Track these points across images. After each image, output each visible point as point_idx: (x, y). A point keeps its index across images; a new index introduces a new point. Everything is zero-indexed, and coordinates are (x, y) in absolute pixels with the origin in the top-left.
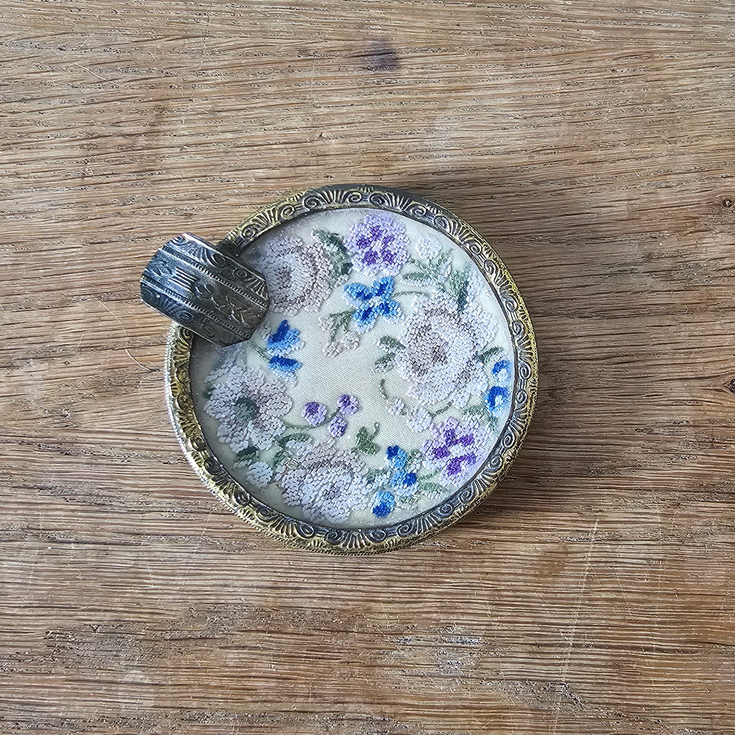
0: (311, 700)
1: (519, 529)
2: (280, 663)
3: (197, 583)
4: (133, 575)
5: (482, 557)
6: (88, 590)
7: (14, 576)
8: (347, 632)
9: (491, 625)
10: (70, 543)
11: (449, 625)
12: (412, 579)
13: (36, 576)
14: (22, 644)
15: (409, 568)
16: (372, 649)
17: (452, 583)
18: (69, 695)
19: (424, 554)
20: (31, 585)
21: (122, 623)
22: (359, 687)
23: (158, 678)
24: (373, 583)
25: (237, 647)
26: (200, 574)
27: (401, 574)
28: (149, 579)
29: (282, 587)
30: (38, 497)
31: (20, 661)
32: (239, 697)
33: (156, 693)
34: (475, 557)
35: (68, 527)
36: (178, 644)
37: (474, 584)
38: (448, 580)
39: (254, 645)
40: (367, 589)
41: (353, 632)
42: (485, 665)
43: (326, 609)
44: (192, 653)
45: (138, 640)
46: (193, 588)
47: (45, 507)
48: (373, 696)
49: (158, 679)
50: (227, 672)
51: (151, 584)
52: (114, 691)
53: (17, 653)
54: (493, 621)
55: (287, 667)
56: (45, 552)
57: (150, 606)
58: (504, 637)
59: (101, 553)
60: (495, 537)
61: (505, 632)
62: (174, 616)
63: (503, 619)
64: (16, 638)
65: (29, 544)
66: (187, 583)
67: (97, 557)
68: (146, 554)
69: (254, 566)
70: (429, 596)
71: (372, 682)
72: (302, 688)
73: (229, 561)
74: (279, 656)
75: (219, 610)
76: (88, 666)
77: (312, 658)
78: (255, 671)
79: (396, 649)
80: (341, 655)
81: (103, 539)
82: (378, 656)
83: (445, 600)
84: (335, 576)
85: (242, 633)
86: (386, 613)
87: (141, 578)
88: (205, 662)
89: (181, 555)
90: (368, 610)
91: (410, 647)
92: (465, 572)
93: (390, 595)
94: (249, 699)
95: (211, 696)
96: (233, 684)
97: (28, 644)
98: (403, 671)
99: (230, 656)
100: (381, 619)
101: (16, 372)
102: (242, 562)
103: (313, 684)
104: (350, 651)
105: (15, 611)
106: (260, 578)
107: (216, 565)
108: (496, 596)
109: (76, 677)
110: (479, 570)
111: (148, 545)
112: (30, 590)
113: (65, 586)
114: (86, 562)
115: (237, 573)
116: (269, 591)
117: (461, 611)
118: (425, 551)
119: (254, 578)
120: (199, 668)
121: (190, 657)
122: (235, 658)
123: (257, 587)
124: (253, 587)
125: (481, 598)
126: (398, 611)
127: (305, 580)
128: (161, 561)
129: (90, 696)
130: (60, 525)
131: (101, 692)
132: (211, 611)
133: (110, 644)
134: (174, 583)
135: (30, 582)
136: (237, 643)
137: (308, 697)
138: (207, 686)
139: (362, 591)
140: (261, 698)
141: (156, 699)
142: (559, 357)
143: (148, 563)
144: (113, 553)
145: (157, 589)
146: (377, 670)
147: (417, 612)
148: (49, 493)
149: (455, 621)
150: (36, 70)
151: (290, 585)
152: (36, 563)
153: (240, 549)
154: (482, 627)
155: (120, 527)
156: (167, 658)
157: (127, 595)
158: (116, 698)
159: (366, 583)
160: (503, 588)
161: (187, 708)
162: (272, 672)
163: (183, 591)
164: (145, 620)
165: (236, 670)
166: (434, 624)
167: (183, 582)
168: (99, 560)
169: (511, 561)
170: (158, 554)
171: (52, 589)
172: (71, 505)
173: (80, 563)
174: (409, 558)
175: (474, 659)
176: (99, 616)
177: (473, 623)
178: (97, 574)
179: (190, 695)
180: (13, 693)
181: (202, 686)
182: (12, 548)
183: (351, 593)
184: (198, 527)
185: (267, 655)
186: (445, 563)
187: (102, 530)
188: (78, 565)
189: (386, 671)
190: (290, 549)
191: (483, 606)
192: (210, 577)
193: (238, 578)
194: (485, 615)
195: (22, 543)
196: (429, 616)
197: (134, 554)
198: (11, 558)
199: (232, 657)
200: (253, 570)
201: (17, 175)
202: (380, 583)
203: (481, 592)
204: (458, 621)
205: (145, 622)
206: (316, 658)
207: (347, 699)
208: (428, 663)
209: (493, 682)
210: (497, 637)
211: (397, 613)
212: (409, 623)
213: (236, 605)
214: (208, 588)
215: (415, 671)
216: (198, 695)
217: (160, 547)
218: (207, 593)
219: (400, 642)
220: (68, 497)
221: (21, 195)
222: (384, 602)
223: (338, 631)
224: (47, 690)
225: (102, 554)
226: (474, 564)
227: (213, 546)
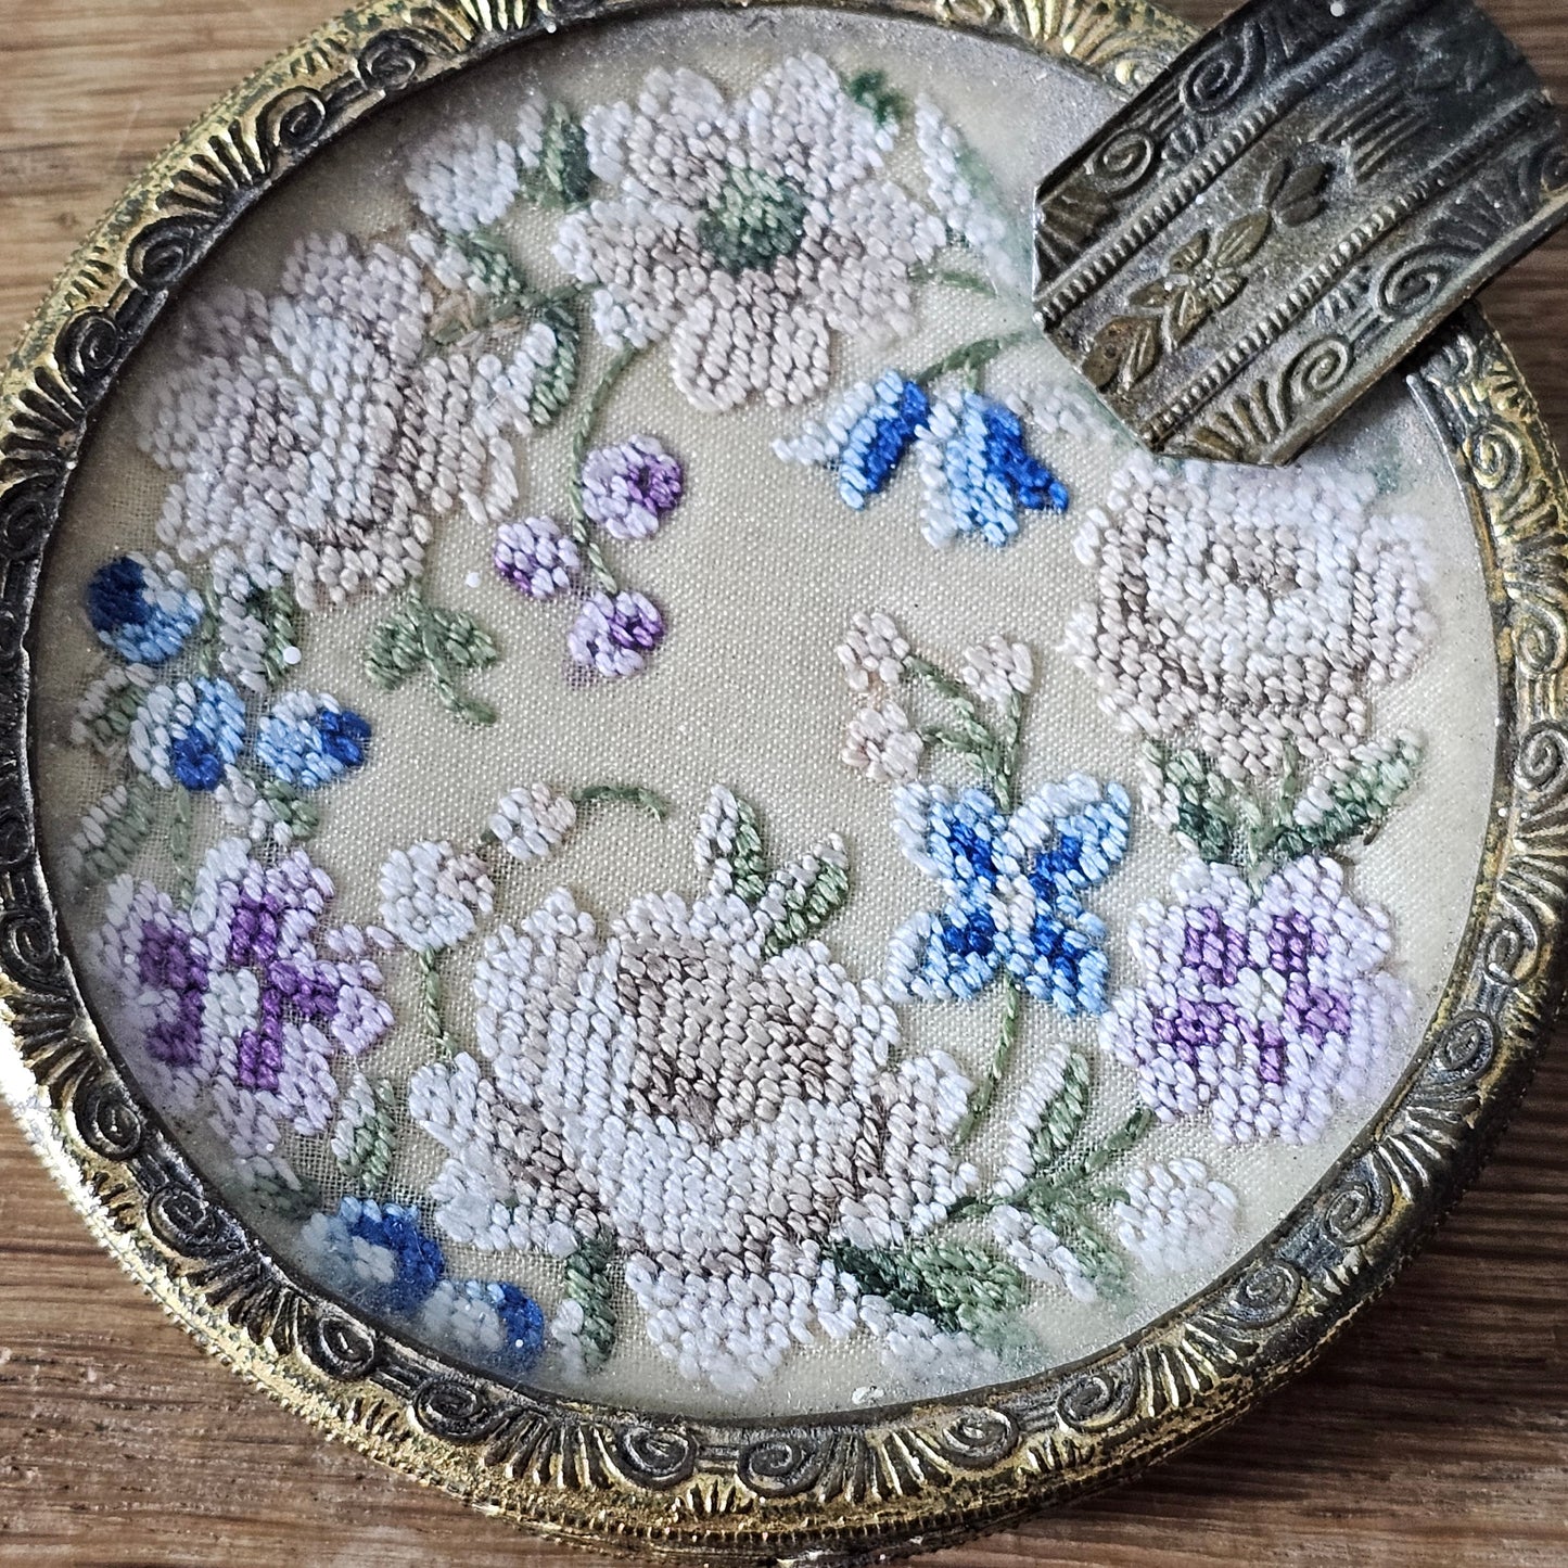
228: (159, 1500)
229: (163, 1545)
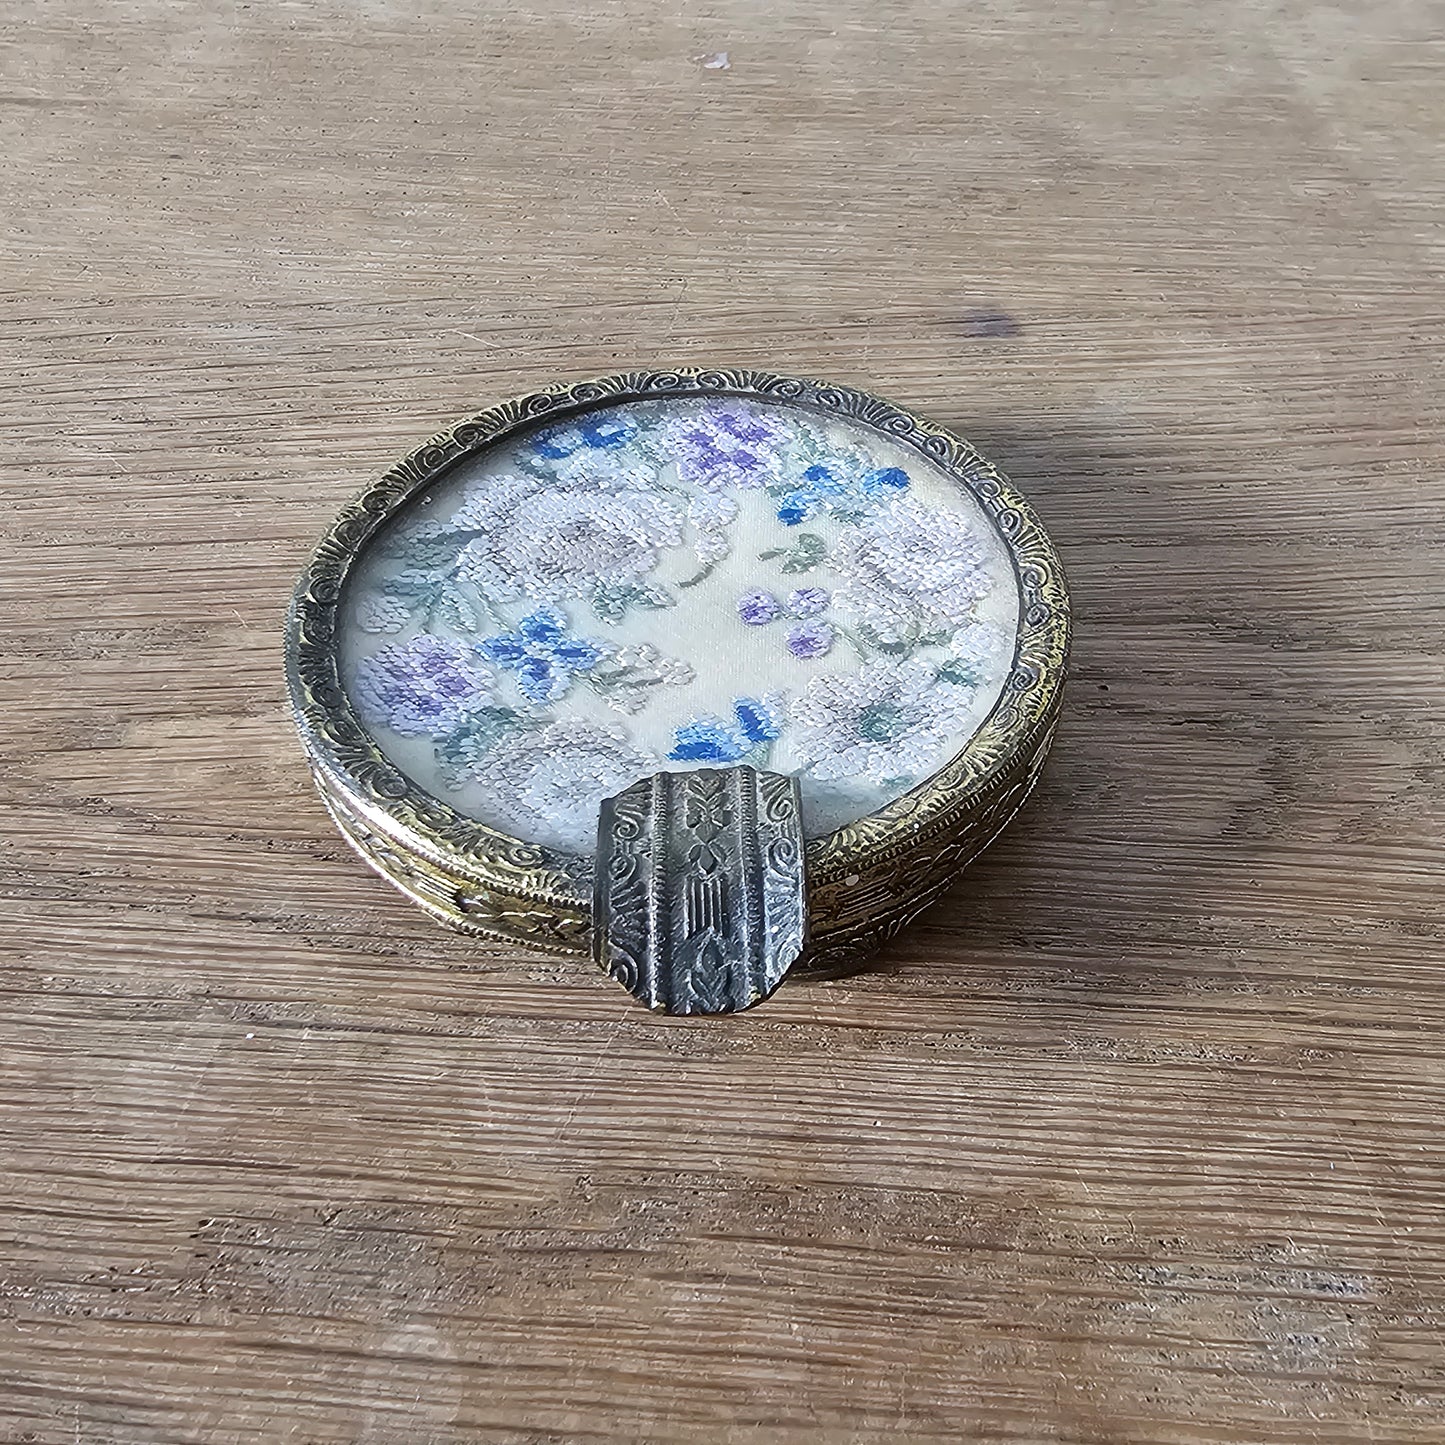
0: (904, 1423)
1: (1415, 1027)
2: (813, 1321)
3: (602, 1120)
4: (443, 1099)
5: (1333, 1084)
6: (327, 1128)
7: (150, 1092)
8: (995, 1248)
9: (1391, 1246)
10: (301, 1026)
11: (1272, 1243)
12: (1155, 1128)
13: (204, 1093)
14: (130, 1248)
15: (1142, 1103)
16: (1070, 1294)
17: (1263, 1141)
18: (231, 1380)
19: (1179, 1074)
20: (187, 1112)
21: (399, 1206)
22: (1041, 1395)
23: (477, 1346)
24: (1056, 1134)
25: (699, 1277)
26: (610, 1103)
27: (1126, 1116)
28: (484, 1108)
29: (818, 1137)
30: (244, 935)
31: (114, 1291)
32: (700, 1406)
33: (465, 1386)
34: (1313, 1084)
35: (304, 995)
36: (539, 1263)
37: (1325, 1146)
38: (1254, 1135)
39: (744, 1272)
40: (1040, 1147)
41: (1011, 1249)
42: (1397, 1349)
43: (935, 1191)
44: (574, 1287)
45: (435, 1248)
46: (589, 1132)
47: (258, 954)
48: (1083, 1419)
49: (476, 1350)
50: (668, 1337)
51: (485, 1120)
52: (352, 1375)
53: (112, 1269)
54: (1396, 1237)
55: (834, 1332)
56: (235, 1043)
57: (473, 1170)
58: (1437, 1278)
59: (371, 1049)
60: (1357, 1042)
61: (1435, 1265)
62: (537, 1194)
63: (1422, 1231)
64: (122, 1233)
65: (203, 1026)
66: (577, 1120)
67: (361, 1058)
68: (481, 1055)
69: (747, 1088)
70: (1207, 1169)
71: (1078, 1383)
72: (878, 1391)
73: (684, 1076)
74: (811, 1302)
75: (654, 1184)
76: (293, 1309)
77: (904, 1311)
78: (746, 1339)
79: (1136, 1298)
80: (983, 1305)
81: (381, 1022)
82: (1087, 1313)
83: (1251, 1181)
84: (956, 1117)
85: (712, 1242)
86: (1097, 1206)
87: (461, 1106)
88: (609, 1309)
89: (569, 1060)
90: (1048, 1198)
91: (1174, 1293)
92: (1293, 1118)
93: (1103, 1164)
94: (726, 1412)
95: (619, 1400)
96: (684, 1371)
97: (146, 1249)
98: (1161, 1354)
99: (677, 1297)
100: (1086, 1221)
101: (248, 721)
102: (717, 1079)
103: (909, 1380)
104: (1009, 1298)
105: (133, 1170)
106: (762, 1116)
107: (652, 1083)
108: (1388, 1175)
109: (256, 1336)
110: (1329, 1113)
111: (488, 1037)
112: (180, 1123)
113: (269, 1117)
114: (332, 1068)
115: (704, 1102)
116: (784, 1144)
117: (1302, 1208)
118: (1180, 1067)
119: (745, 1114)
120: (592, 1325)
121: (570, 1295)
122: (690, 1304)
123: (755, 1135)
124: (743, 1134)
125: (1348, 1178)
126: (1128, 1202)
127: (879, 1124)
128: (516, 1071)
129: (282, 1387)
130: (286, 991)
131: (317, 1377)
132: (633, 1188)
133: (358, 1257)
134: (545, 1119)
135: (186, 1106)
136: (699, 1266)
137: (896, 1414)
138: (610, 1373)
139: (1028, 1153)
140: (762, 1413)
141: (465, 1402)
142: (1424, 716)
143: (485, 1074)
144: (400, 1050)
145: (499, 1132)
146: (1088, 1350)
147: (1183, 1208)
148: (273, 929)
149: (1289, 1233)
150: (384, 336)
151: (840, 1133)
152: (210, 1065)
153: (712, 1052)
154: (1368, 1251)
155: (426, 1000)
156: (506, 1296)
157: (424, 1143)
158: (356, 1395)
159: (1038, 1134)
160: (1403, 1156)
161: (550, 1432)
162: (794, 1345)
163: (563, 1137)
164: (459, 1202)
165: (693, 1333)
166: (1231, 1238)
167: (568, 1120)
168: (366, 1065)
169: (1409, 1096)
170: (510, 1056)
171: (235, 1124)
172: (317, 952)
173: (317, 1068)
174: (1143, 1081)
175: (1363, 1331)
176: (343, 1188)
177: (1342, 1238)
178: (354, 1093)
179: (559, 1395)
180: (75, 1371)
181: (598, 1375)
182: (160, 1035)
183: (999, 1157)
184: (613, 1003)
185: (779, 1299)
186: (1236, 1095)
187: (383, 1003)
188: (311, 1075)
189: (1117, 1355)
190: (838, 1055)
191: (1358, 1198)
192: (634, 1110)
193: (705, 1113)
194: (1370, 1221)
195: (187, 1024)
196: (1217, 1216)
197: (453, 1055)
198: (154, 1055)
199: (684, 1300)
200: (744, 1096)
201: (319, 453)
202: (1073, 1136)
203: (1346, 1165)
204: (1297, 1233)
205: (459, 1207)
206: (915, 1312)
207: (1009, 1426)
208: (1233, 1339)
209: (1431, 1395)
210: (1416, 1276)
211: (1130, 1208)
212: (1163, 1232)
213: (698, 1174)
214: (630, 1134)
215: (1199, 1356)
216: (583, 1397)
217: (517, 1041)
218: (626, 1144)
219: (1144, 1279)
220: (314, 939)
221: (323, 477)
222: (1087, 1180)
223: (972, 1247)
224: (170, 1366)
225: (372, 1051)
226: (1314, 1101)
227: (647, 1043)
228: (283, 1306)
229: (281, 1333)
